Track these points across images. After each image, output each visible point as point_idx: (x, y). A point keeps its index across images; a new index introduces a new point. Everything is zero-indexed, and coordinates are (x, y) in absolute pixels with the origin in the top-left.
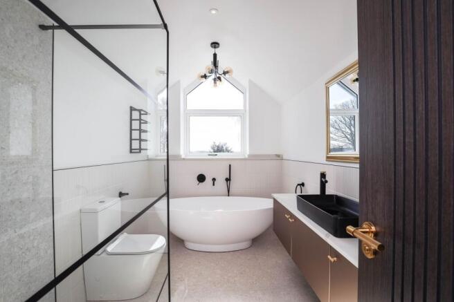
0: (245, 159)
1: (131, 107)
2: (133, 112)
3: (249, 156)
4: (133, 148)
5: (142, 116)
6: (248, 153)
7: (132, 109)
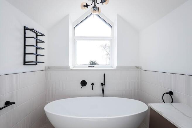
0: (115, 70)
1: (25, 27)
2: (27, 31)
3: (117, 67)
4: (26, 61)
5: (38, 37)
6: (116, 65)
7: (26, 29)
